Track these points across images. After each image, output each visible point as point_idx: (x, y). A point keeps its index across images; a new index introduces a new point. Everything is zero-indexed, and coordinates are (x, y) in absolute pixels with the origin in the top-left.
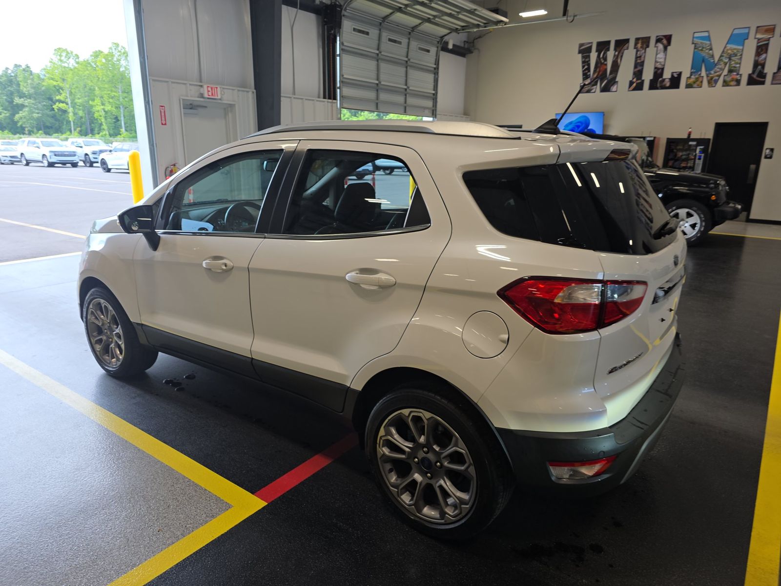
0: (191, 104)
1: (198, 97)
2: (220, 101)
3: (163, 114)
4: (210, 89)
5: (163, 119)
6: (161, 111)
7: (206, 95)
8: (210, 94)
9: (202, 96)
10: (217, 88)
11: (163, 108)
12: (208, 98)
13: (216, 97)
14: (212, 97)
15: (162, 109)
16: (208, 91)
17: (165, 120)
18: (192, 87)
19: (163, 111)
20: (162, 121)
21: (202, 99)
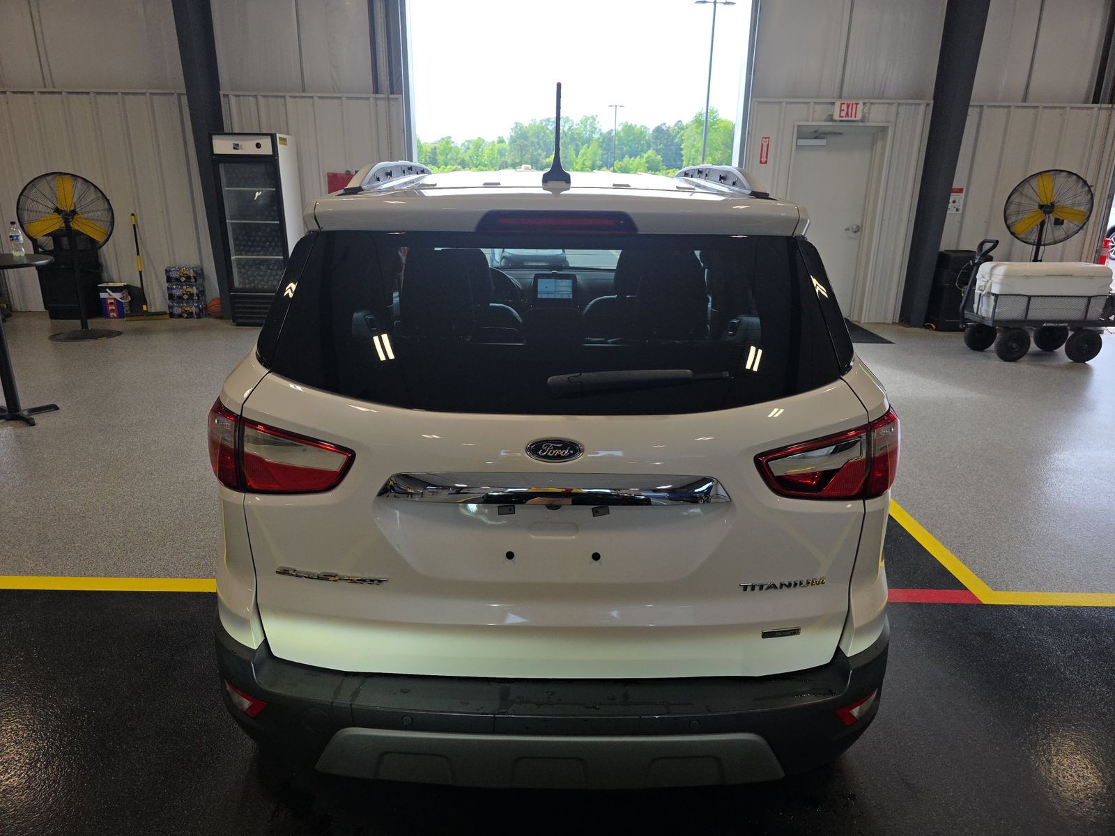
0: (816, 132)
1: (826, 121)
2: (861, 124)
3: (765, 148)
4: (844, 107)
5: (764, 155)
6: (762, 145)
7: (836, 117)
8: (843, 114)
9: (831, 118)
10: (857, 104)
11: (767, 140)
12: (841, 121)
13: (853, 118)
14: (847, 119)
15: (765, 142)
16: (841, 110)
17: (767, 158)
18: (818, 108)
19: (765, 144)
20: (761, 157)
21: (830, 123)
